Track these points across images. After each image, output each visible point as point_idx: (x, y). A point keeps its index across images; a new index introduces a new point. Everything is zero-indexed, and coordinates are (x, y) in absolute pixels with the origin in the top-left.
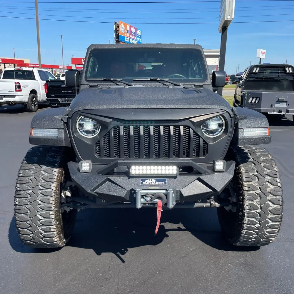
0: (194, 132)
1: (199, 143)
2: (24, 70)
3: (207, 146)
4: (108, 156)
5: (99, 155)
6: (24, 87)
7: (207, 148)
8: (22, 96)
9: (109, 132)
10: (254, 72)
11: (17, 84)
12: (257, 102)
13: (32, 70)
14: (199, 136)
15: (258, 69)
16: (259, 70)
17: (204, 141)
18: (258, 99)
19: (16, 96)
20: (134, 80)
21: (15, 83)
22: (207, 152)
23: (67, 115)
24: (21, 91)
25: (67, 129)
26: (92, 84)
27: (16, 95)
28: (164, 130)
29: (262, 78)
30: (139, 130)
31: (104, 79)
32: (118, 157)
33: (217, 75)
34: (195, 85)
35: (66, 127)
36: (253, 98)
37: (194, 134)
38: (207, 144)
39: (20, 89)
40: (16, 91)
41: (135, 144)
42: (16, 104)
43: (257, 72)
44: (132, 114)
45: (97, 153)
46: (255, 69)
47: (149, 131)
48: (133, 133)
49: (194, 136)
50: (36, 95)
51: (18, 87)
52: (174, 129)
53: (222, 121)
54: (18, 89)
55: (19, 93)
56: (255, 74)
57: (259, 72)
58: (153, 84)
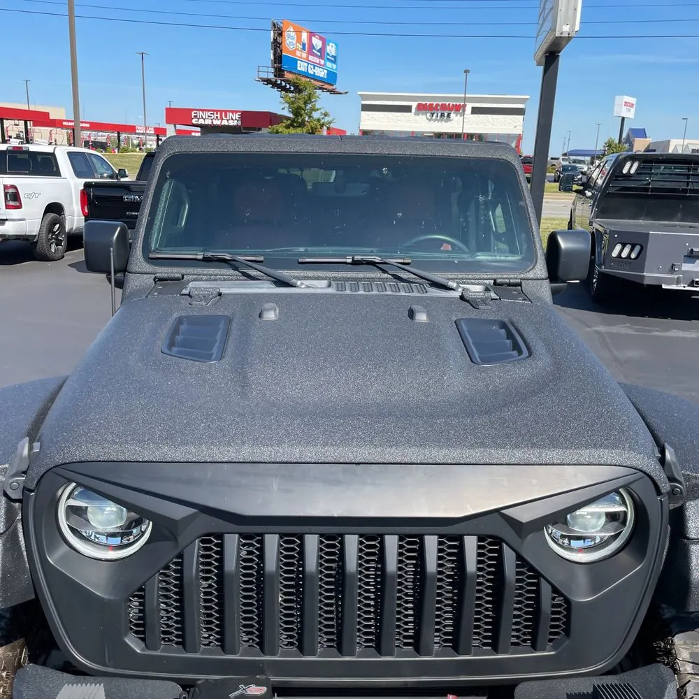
0: (519, 557)
1: (537, 599)
2: (30, 150)
3: (568, 609)
4: (177, 643)
5: (143, 640)
6: (29, 196)
7: (568, 617)
8: (23, 220)
9: (180, 556)
10: (625, 171)
11: (11, 191)
12: (633, 256)
13: (52, 151)
14: (538, 575)
15: (636, 165)
16: (639, 168)
17: (555, 590)
18: (637, 248)
19: (7, 220)
20: (300, 260)
21: (6, 187)
22: (567, 631)
23: (25, 473)
24: (20, 207)
25: (20, 526)
26: (164, 271)
27: (8, 218)
28: (401, 547)
29: (647, 190)
30: (302, 546)
31: (204, 258)
32: (218, 645)
33: (563, 244)
34: (495, 280)
35: (19, 517)
36: (624, 245)
37: (518, 566)
38: (567, 601)
39: (17, 204)
40: (8, 207)
41: (285, 601)
42: (8, 239)
43: (632, 171)
44: (275, 487)
45: (136, 632)
46: (628, 165)
47: (342, 550)
48: (277, 564)
49: (518, 573)
50: (60, 215)
51: (13, 198)
52: (440, 543)
53: (624, 503)
54: (11, 203)
55: (14, 213)
56: (628, 176)
57: (637, 173)
58: (361, 275)
